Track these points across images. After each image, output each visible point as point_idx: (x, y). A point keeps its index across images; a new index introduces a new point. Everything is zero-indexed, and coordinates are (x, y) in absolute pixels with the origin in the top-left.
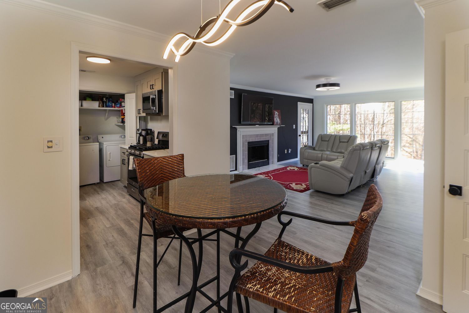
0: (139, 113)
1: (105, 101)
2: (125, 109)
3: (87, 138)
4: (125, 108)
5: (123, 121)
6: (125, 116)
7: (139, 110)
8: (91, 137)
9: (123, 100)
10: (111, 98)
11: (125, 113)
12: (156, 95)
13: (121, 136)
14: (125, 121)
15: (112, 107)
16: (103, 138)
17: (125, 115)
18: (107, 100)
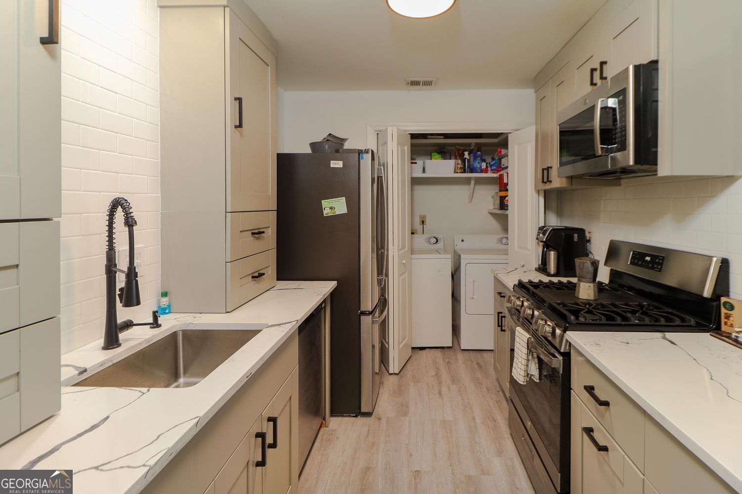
0: (545, 180)
1: (468, 158)
2: (507, 173)
3: (435, 240)
4: (509, 170)
5: (503, 205)
6: (507, 190)
7: (545, 172)
8: (440, 239)
9: (503, 151)
10: (481, 152)
11: (507, 184)
12: (621, 94)
13: (501, 240)
14: (509, 204)
15: (482, 171)
16: (463, 241)
17: (509, 187)
18: (472, 155)
